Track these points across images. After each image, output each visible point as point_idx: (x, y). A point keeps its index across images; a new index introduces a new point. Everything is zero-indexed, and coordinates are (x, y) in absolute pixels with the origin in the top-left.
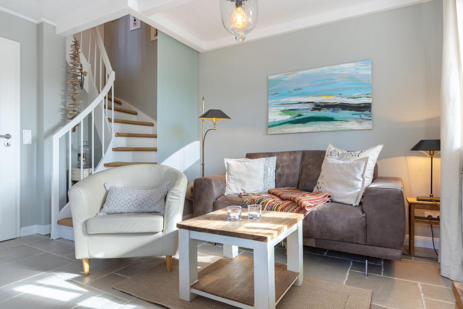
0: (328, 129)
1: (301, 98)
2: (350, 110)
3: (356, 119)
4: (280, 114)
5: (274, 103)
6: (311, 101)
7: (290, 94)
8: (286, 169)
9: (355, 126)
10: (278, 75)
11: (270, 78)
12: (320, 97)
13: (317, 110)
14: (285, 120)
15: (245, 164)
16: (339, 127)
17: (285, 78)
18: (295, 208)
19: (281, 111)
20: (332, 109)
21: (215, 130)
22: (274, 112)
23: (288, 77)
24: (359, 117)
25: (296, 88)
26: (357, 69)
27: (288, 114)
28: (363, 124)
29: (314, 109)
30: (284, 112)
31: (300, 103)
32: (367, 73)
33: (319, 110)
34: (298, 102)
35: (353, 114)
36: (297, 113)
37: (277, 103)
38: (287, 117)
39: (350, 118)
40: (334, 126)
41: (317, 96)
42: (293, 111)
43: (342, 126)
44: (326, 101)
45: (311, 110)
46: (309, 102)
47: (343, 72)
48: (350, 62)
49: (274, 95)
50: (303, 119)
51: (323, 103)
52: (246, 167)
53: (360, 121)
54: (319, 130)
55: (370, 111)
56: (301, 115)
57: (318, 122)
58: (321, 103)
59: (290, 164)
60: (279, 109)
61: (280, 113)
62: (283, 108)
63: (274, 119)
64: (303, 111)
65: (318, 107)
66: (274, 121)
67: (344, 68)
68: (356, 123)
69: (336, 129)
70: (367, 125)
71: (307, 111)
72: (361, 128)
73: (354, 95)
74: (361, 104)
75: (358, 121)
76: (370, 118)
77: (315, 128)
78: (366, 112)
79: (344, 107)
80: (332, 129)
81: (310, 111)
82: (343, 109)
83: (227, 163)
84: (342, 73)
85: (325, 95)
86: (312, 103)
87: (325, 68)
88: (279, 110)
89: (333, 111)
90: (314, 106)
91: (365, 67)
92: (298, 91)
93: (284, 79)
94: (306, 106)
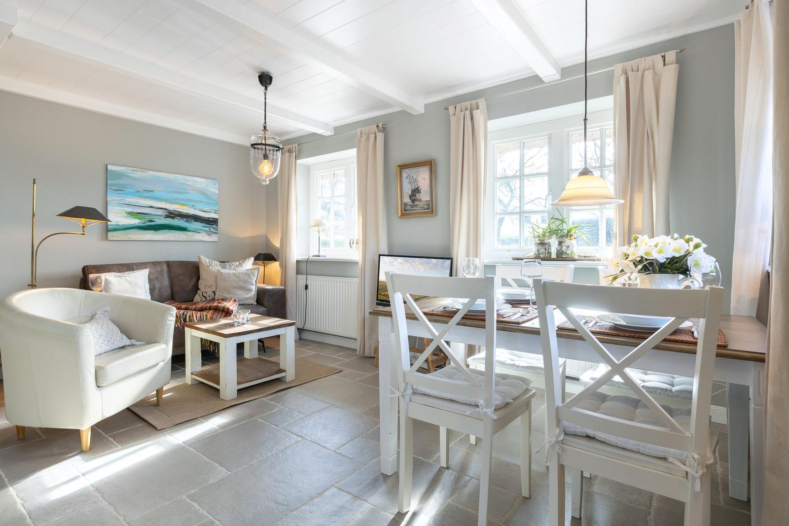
0: (181, 239)
1: (152, 201)
2: (202, 223)
3: (206, 231)
4: (125, 217)
5: (116, 202)
6: (164, 207)
7: (138, 193)
8: (156, 281)
9: (205, 237)
10: (123, 168)
11: (109, 167)
12: (174, 205)
13: (170, 218)
14: (132, 224)
15: (126, 279)
16: (191, 237)
17: (132, 173)
18: (222, 314)
19: (126, 213)
20: (185, 219)
21: (83, 234)
22: (116, 213)
23: (137, 174)
24: (209, 230)
25: (147, 190)
26: (207, 185)
27: (137, 218)
28: (212, 236)
29: (167, 217)
30: (131, 214)
31: (151, 207)
32: (215, 191)
33: (173, 218)
34: (149, 206)
35: (204, 227)
36: (148, 218)
37: (121, 202)
38: (135, 222)
39: (201, 230)
40: (187, 237)
41: (171, 203)
42: (143, 215)
43: (195, 237)
44: (180, 210)
45: (165, 217)
46: (162, 209)
47: (195, 184)
48: (202, 178)
49: (117, 192)
50: (155, 225)
51: (177, 211)
52: (130, 283)
53: (209, 233)
54: (173, 239)
55: (217, 226)
56: (153, 221)
57: (172, 231)
58: (175, 211)
59: (158, 276)
60: (124, 210)
61: (126, 215)
62: (129, 209)
63: (117, 222)
64: (155, 217)
65: (171, 215)
66: (117, 224)
67: (196, 181)
68: (206, 235)
69: (189, 239)
70: (214, 238)
71: (159, 217)
72: (209, 240)
73: (205, 209)
74: (210, 218)
75: (207, 234)
76: (217, 232)
77: (167, 237)
78: (214, 226)
79: (196, 218)
80: (185, 239)
81: (163, 218)
82: (195, 221)
83: (106, 280)
84: (195, 186)
85: (179, 204)
86: (165, 209)
87: (179, 176)
88: (124, 212)
89: (186, 221)
90: (167, 214)
91: (214, 186)
92: (148, 193)
93: (130, 175)
94: (158, 212)
